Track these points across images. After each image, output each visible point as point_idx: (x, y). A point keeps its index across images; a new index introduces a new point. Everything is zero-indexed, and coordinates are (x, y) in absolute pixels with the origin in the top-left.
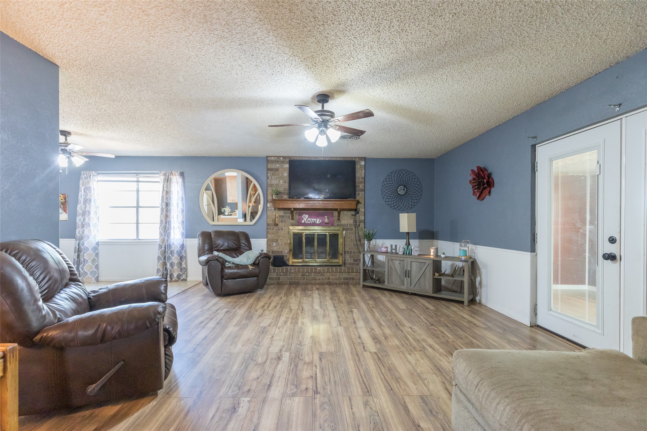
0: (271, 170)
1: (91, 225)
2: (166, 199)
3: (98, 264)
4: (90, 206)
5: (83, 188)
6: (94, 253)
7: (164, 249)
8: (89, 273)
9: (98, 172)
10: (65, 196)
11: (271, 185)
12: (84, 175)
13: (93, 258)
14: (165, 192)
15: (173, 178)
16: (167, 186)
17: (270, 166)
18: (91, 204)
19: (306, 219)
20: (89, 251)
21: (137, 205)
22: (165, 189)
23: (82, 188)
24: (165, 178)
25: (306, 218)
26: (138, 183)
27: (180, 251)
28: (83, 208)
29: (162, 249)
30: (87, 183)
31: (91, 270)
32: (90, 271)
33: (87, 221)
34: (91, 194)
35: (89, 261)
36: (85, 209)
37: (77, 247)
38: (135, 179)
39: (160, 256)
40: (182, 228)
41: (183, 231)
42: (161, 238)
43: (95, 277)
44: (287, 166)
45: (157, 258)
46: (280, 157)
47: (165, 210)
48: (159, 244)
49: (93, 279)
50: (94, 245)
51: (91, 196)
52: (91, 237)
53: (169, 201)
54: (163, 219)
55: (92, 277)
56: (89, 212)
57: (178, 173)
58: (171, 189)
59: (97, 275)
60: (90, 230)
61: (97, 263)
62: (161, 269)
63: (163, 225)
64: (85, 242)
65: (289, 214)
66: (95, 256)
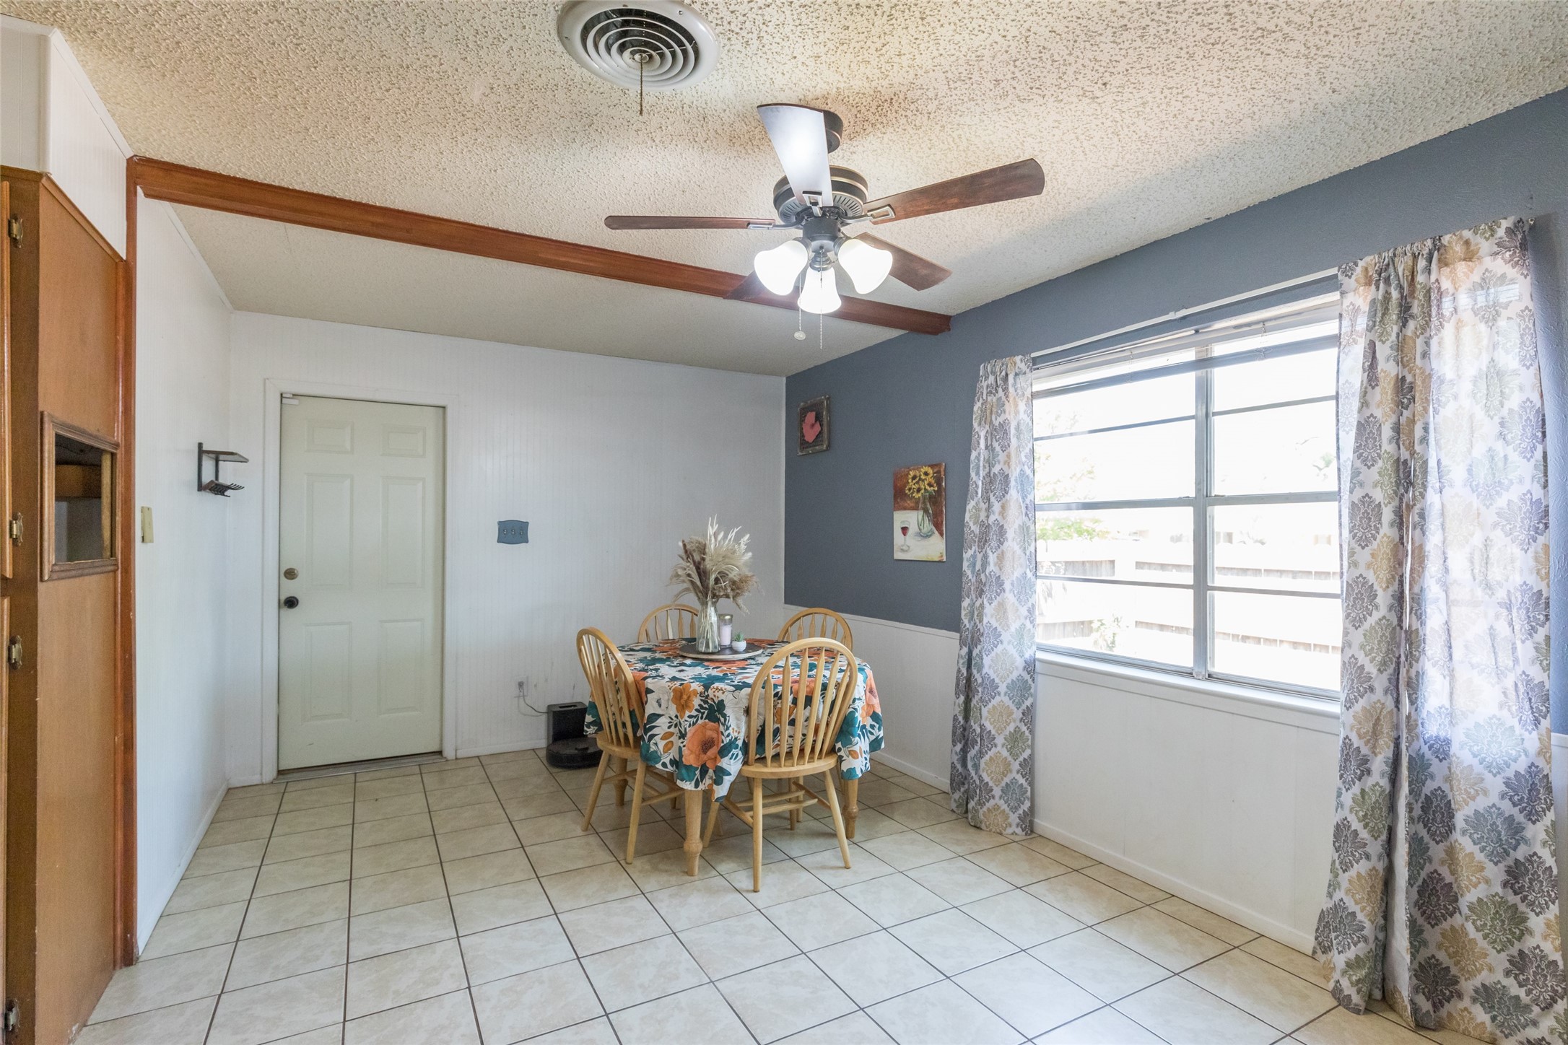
1: (1007, 586)
2: (1397, 440)
3: (1031, 756)
4: (1003, 507)
5: (982, 434)
6: (1018, 706)
7: (1385, 783)
8: (997, 792)
9: (1034, 355)
10: (939, 472)
12: (987, 378)
13: (1011, 728)
14: (1384, 394)
15: (1446, 284)
16: (1401, 347)
18: (1008, 497)
20: (998, 699)
21: (1198, 490)
22: (1388, 368)
23: (981, 432)
24: (1387, 297)
26: (1201, 372)
27: (1510, 819)
28: (983, 515)
29: (1370, 781)
30: (994, 410)
31: (1007, 780)
32: (1003, 784)
33: (992, 567)
34: (1009, 456)
35: (1000, 740)
36: (988, 517)
37: (964, 671)
38: (1189, 355)
39: (1356, 825)
40: (1526, 651)
41: (1537, 674)
42: (1358, 707)
43: (1021, 812)
45: (1332, 831)
47: (1388, 515)
48: (1347, 743)
49: (1014, 818)
50: (1018, 671)
51: (1008, 463)
52: (1005, 637)
53: (1418, 448)
54: (1378, 579)
55: (1007, 810)
56: (1002, 531)
57: (1501, 232)
58: (1434, 364)
59: (1027, 804)
60: (1001, 605)
61: (1028, 752)
62: (1360, 916)
63: (1376, 615)
64: (984, 656)
66: (1021, 720)
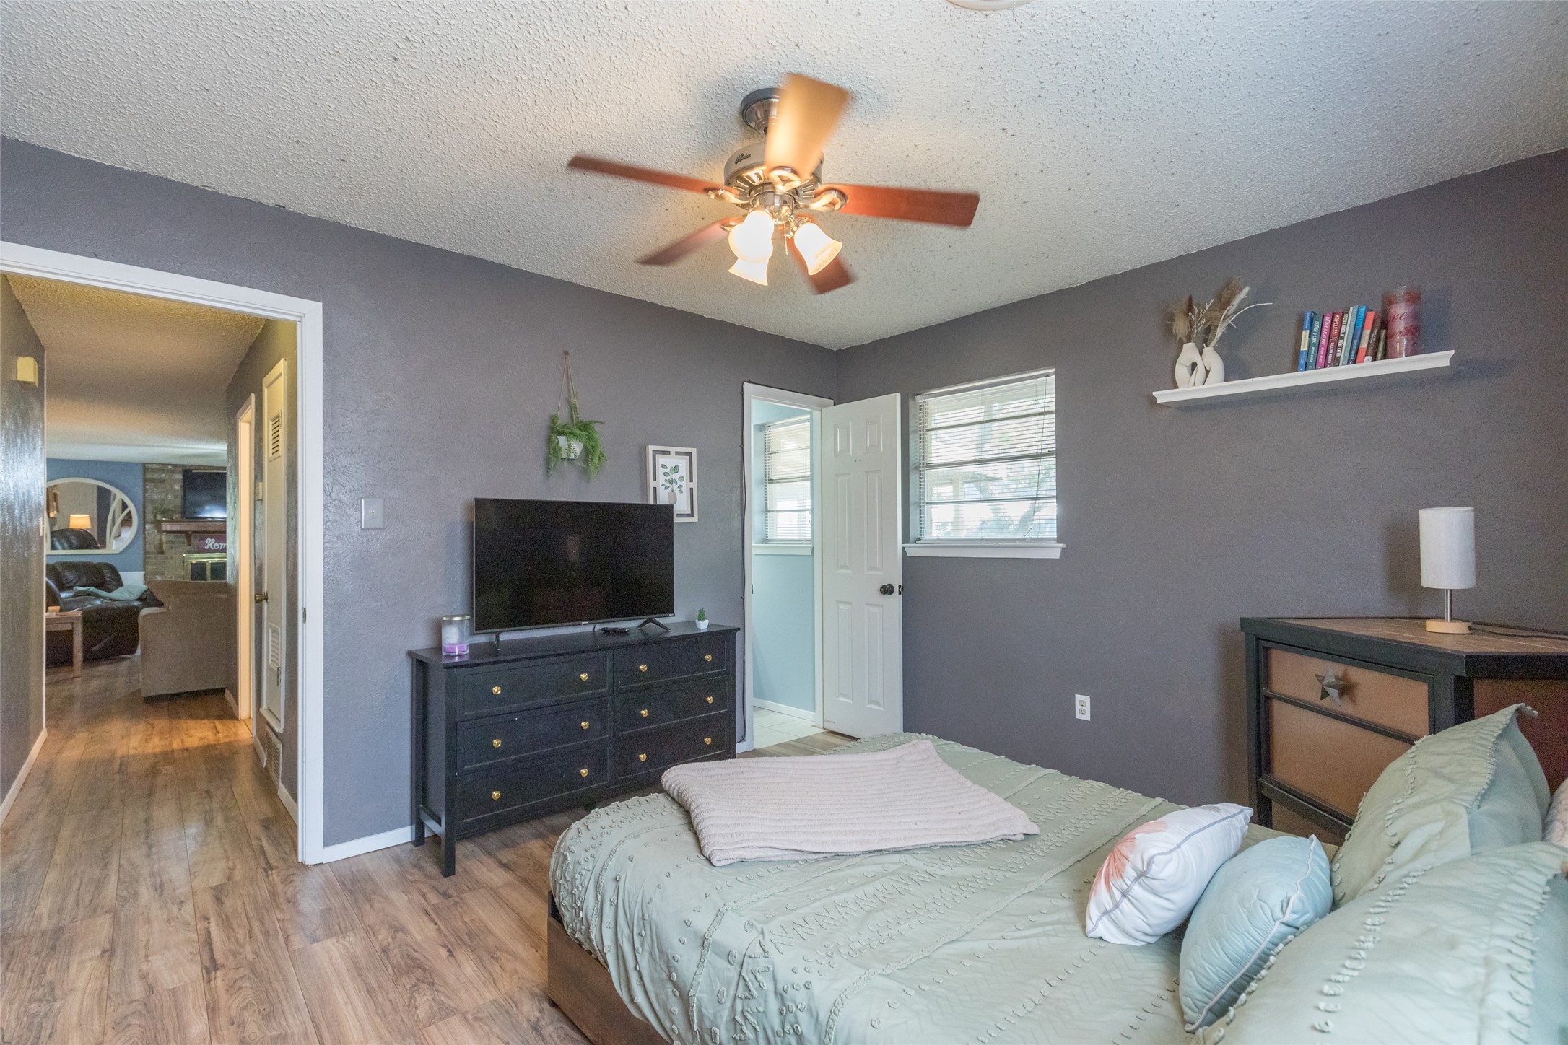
0: (153, 481)
11: (152, 501)
17: (149, 476)
19: (211, 545)
25: (212, 543)
44: (180, 476)
46: (168, 464)
65: (183, 538)
